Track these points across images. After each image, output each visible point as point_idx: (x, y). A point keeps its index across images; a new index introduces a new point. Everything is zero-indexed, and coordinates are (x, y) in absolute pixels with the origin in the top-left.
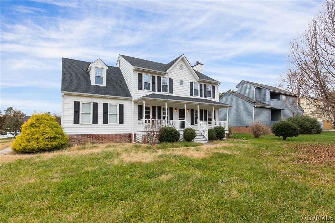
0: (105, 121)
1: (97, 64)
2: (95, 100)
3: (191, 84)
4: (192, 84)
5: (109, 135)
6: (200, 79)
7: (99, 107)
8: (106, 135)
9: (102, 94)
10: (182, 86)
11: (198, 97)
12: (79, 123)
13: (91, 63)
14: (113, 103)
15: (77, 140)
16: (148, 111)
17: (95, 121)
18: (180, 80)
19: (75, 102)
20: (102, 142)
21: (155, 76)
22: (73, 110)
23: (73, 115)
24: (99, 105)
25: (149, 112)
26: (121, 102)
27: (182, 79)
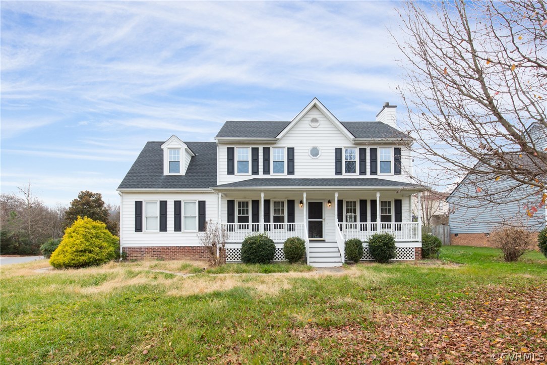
0: (178, 228)
1: (171, 143)
2: (163, 198)
3: (336, 153)
4: (338, 152)
5: (184, 248)
6: (357, 139)
7: (168, 206)
8: (180, 248)
9: (170, 188)
10: (317, 159)
11: (356, 175)
12: (142, 231)
13: (164, 142)
14: (190, 200)
15: (140, 255)
16: (245, 208)
17: (163, 228)
18: (310, 148)
19: (136, 202)
20: (173, 258)
21: (258, 148)
22: (134, 213)
23: (134, 219)
24: (168, 203)
25: (247, 210)
26: (202, 198)
27: (315, 145)
